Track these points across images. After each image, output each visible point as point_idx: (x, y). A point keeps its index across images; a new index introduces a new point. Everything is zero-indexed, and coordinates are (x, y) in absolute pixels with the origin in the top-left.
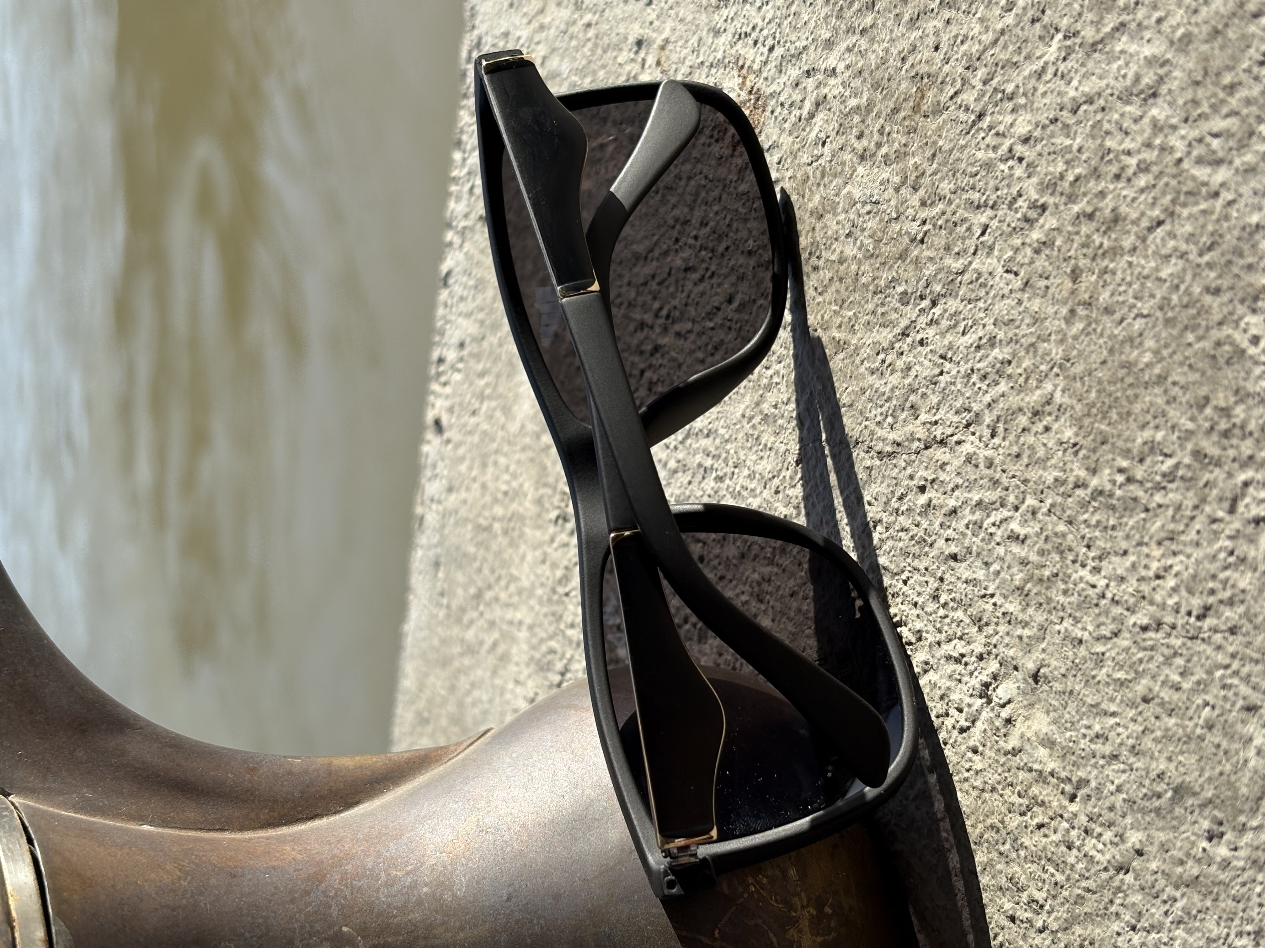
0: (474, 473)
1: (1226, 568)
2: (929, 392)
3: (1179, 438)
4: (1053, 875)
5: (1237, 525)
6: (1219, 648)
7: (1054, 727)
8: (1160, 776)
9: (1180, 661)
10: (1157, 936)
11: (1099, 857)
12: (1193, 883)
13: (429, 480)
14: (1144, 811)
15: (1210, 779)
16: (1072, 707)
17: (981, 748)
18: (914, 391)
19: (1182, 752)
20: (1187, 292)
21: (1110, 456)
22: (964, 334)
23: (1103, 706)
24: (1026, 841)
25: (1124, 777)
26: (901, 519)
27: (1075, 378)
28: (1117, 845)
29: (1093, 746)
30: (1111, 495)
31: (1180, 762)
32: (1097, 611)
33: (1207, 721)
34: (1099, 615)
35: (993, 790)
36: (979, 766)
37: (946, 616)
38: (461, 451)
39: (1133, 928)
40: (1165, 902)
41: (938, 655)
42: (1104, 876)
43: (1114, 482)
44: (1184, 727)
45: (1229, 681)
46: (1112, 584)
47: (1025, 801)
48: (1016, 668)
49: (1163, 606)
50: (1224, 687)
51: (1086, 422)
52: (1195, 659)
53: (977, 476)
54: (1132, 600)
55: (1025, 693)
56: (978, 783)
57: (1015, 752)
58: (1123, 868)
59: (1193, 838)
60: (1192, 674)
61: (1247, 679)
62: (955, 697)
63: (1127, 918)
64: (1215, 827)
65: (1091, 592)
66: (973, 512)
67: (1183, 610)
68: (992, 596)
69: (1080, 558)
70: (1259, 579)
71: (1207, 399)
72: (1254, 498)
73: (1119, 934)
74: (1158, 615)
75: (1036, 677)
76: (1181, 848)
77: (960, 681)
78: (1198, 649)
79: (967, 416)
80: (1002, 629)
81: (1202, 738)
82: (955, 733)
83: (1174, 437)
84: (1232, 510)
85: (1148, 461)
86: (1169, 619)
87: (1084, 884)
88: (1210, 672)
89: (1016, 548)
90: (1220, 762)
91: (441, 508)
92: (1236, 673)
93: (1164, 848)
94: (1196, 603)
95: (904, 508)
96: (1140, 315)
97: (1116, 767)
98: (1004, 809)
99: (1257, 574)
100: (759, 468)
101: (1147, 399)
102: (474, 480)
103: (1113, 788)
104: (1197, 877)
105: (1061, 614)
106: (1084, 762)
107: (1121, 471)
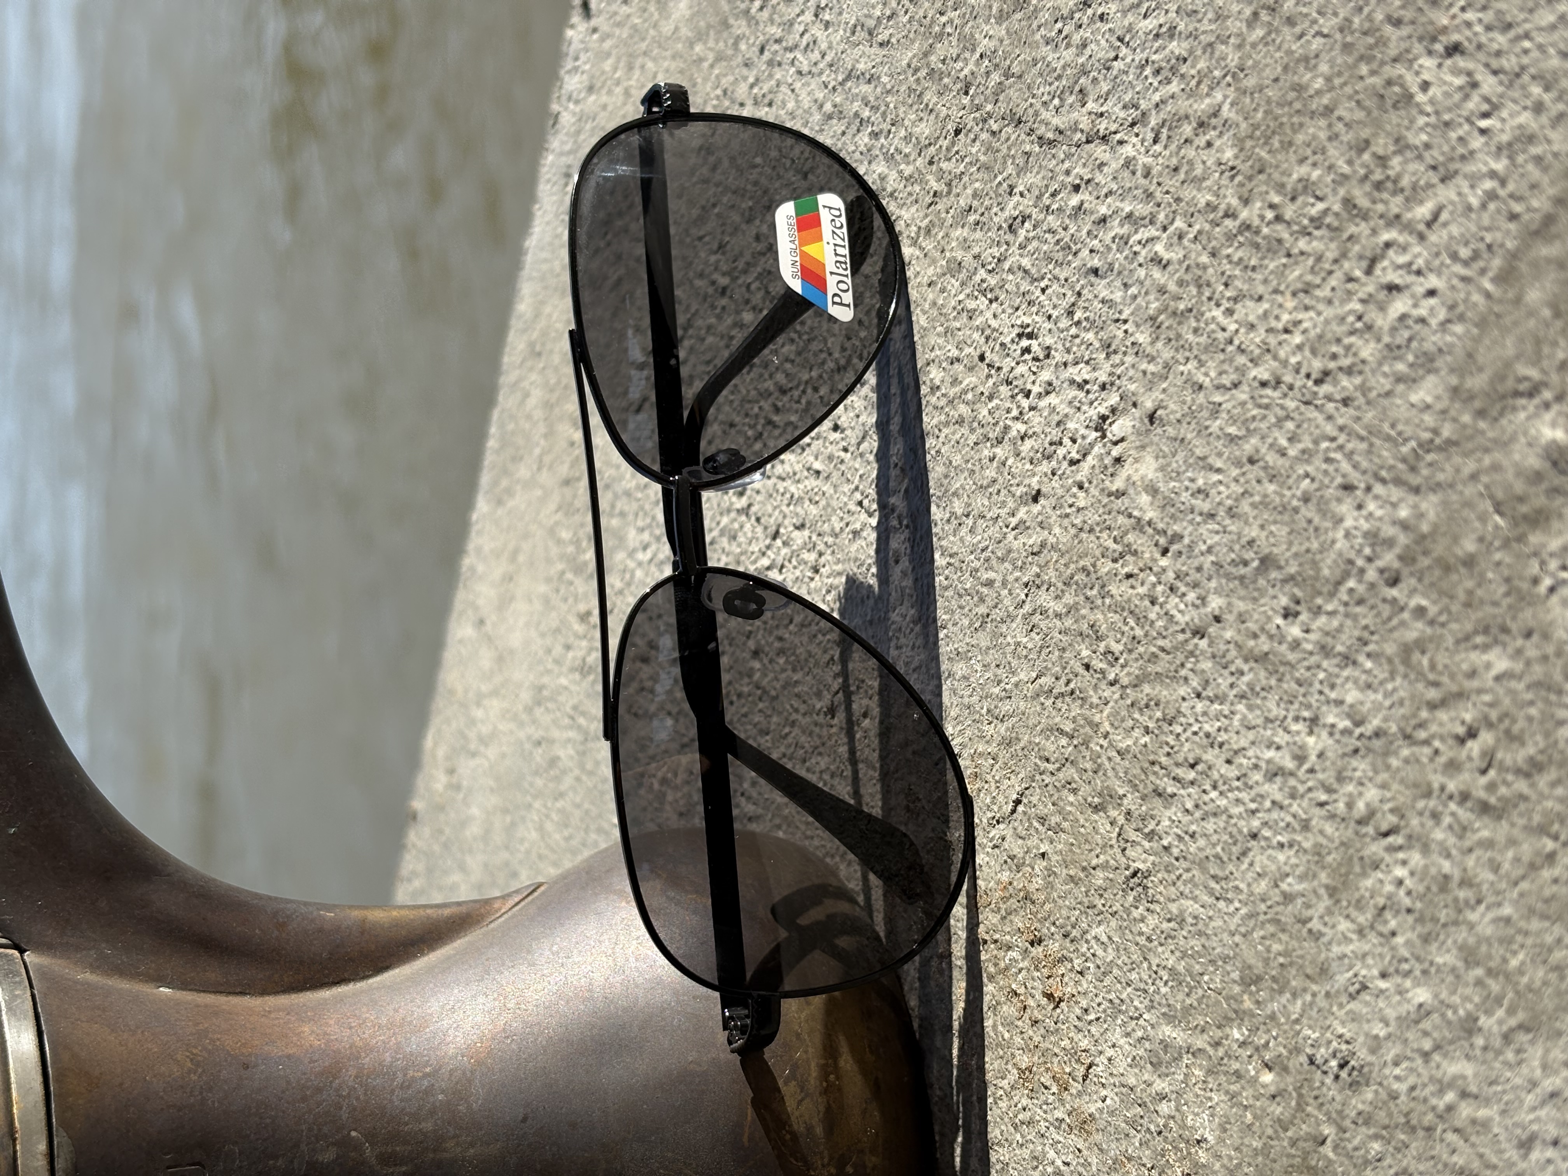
0: (617, 75)
1: (1352, 333)
2: (1101, 77)
3: (1333, 181)
4: (1132, 629)
5: (1371, 289)
6: (1330, 418)
7: (1160, 475)
8: (1251, 543)
9: (1290, 425)
10: (1218, 707)
11: (1179, 617)
12: (1262, 658)
13: (569, 72)
14: (1229, 577)
15: (1296, 555)
16: (1180, 456)
17: (1086, 485)
18: (1085, 73)
19: (1275, 522)
20: (1370, 18)
21: (1264, 188)
22: (1145, 16)
23: (1210, 460)
24: (1113, 589)
25: (1217, 538)
26: (1050, 218)
27: (1245, 92)
28: (1197, 607)
29: (1193, 501)
30: (1257, 232)
31: (1271, 532)
32: (1222, 356)
33: (1305, 493)
34: (1223, 362)
35: (1091, 531)
36: (1081, 503)
37: (1077, 336)
38: (607, 44)
39: (1199, 696)
40: (1232, 674)
41: (1062, 377)
42: (1181, 637)
43: (1262, 217)
44: (1282, 496)
45: (1332, 455)
46: (1242, 330)
47: (1119, 548)
48: (1135, 405)
49: (1285, 363)
50: (1328, 460)
51: (1249, 143)
52: (1305, 426)
53: (1132, 185)
54: (1257, 351)
55: (1139, 434)
56: (1078, 521)
57: (1120, 494)
58: (1199, 633)
59: (1270, 613)
60: (1299, 441)
61: (1349, 456)
62: (1071, 425)
63: (1195, 684)
64: (1292, 605)
65: (1220, 335)
66: (1122, 225)
67: (1303, 371)
68: (1125, 322)
69: (1217, 296)
70: (1380, 351)
71: (1367, 142)
72: (1393, 263)
73: (1184, 699)
74: (1279, 372)
75: (1152, 417)
76: (1257, 621)
77: (1079, 409)
78: (1311, 416)
79: (1134, 114)
80: (1129, 359)
81: (1296, 510)
82: (1065, 464)
83: (1329, 179)
84: (1369, 272)
85: (1300, 200)
86: (1288, 378)
87: (1160, 642)
88: (1316, 442)
89: (1157, 273)
90: (1308, 539)
91: (578, 109)
92: (1341, 448)
93: (1242, 618)
94: (1317, 365)
95: (1055, 207)
96: (1319, 34)
97: (1210, 527)
98: (1098, 553)
99: (1380, 346)
100: (917, 130)
101: (1311, 130)
102: (618, 83)
103: (1204, 548)
104: (1267, 654)
105: (1187, 354)
106: (1181, 516)
107: (1272, 206)
